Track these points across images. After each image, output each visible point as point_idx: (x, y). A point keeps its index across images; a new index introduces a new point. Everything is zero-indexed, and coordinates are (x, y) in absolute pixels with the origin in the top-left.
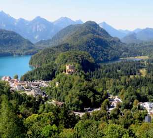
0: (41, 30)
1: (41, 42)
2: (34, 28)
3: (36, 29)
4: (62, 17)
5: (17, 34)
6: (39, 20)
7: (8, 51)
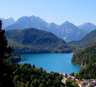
0: (68, 33)
1: (72, 42)
2: (63, 31)
3: (65, 32)
4: (86, 23)
5: (53, 35)
6: (68, 25)
7: (47, 49)
